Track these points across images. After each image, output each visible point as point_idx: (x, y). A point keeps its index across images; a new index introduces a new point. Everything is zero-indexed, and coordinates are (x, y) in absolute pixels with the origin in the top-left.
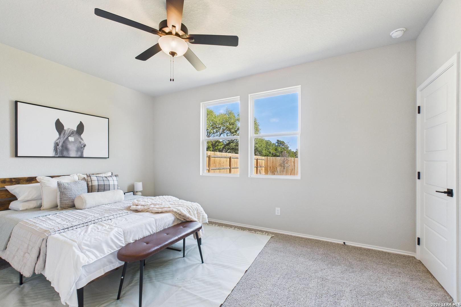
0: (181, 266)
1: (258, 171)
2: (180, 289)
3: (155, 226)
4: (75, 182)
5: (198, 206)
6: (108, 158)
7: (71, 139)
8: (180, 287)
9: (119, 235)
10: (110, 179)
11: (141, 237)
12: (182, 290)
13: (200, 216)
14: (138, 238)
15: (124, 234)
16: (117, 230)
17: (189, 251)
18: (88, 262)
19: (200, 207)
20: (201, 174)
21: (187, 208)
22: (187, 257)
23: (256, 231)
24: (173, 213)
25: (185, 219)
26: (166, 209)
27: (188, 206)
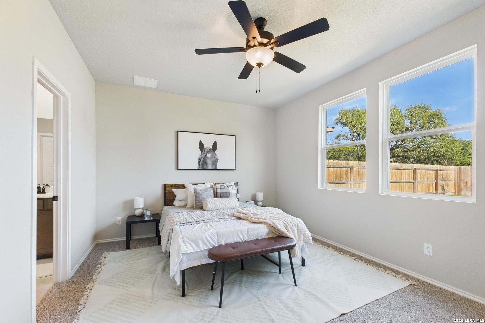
0: (272, 281)
1: (439, 188)
2: (259, 303)
3: (246, 234)
4: (206, 189)
5: (299, 222)
6: (235, 170)
7: (209, 155)
8: (261, 301)
9: (212, 236)
10: (230, 188)
11: (232, 241)
12: (261, 304)
13: (300, 234)
14: (230, 242)
15: (217, 235)
16: (212, 232)
17: (288, 269)
18: (186, 251)
19: (302, 223)
20: (319, 187)
21: (285, 222)
22: (283, 274)
23: (386, 269)
24: (268, 225)
25: (281, 234)
26: (261, 220)
27: (286, 221)
